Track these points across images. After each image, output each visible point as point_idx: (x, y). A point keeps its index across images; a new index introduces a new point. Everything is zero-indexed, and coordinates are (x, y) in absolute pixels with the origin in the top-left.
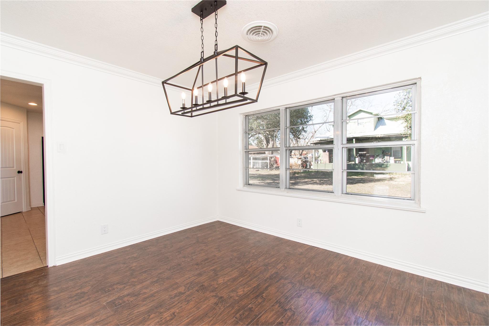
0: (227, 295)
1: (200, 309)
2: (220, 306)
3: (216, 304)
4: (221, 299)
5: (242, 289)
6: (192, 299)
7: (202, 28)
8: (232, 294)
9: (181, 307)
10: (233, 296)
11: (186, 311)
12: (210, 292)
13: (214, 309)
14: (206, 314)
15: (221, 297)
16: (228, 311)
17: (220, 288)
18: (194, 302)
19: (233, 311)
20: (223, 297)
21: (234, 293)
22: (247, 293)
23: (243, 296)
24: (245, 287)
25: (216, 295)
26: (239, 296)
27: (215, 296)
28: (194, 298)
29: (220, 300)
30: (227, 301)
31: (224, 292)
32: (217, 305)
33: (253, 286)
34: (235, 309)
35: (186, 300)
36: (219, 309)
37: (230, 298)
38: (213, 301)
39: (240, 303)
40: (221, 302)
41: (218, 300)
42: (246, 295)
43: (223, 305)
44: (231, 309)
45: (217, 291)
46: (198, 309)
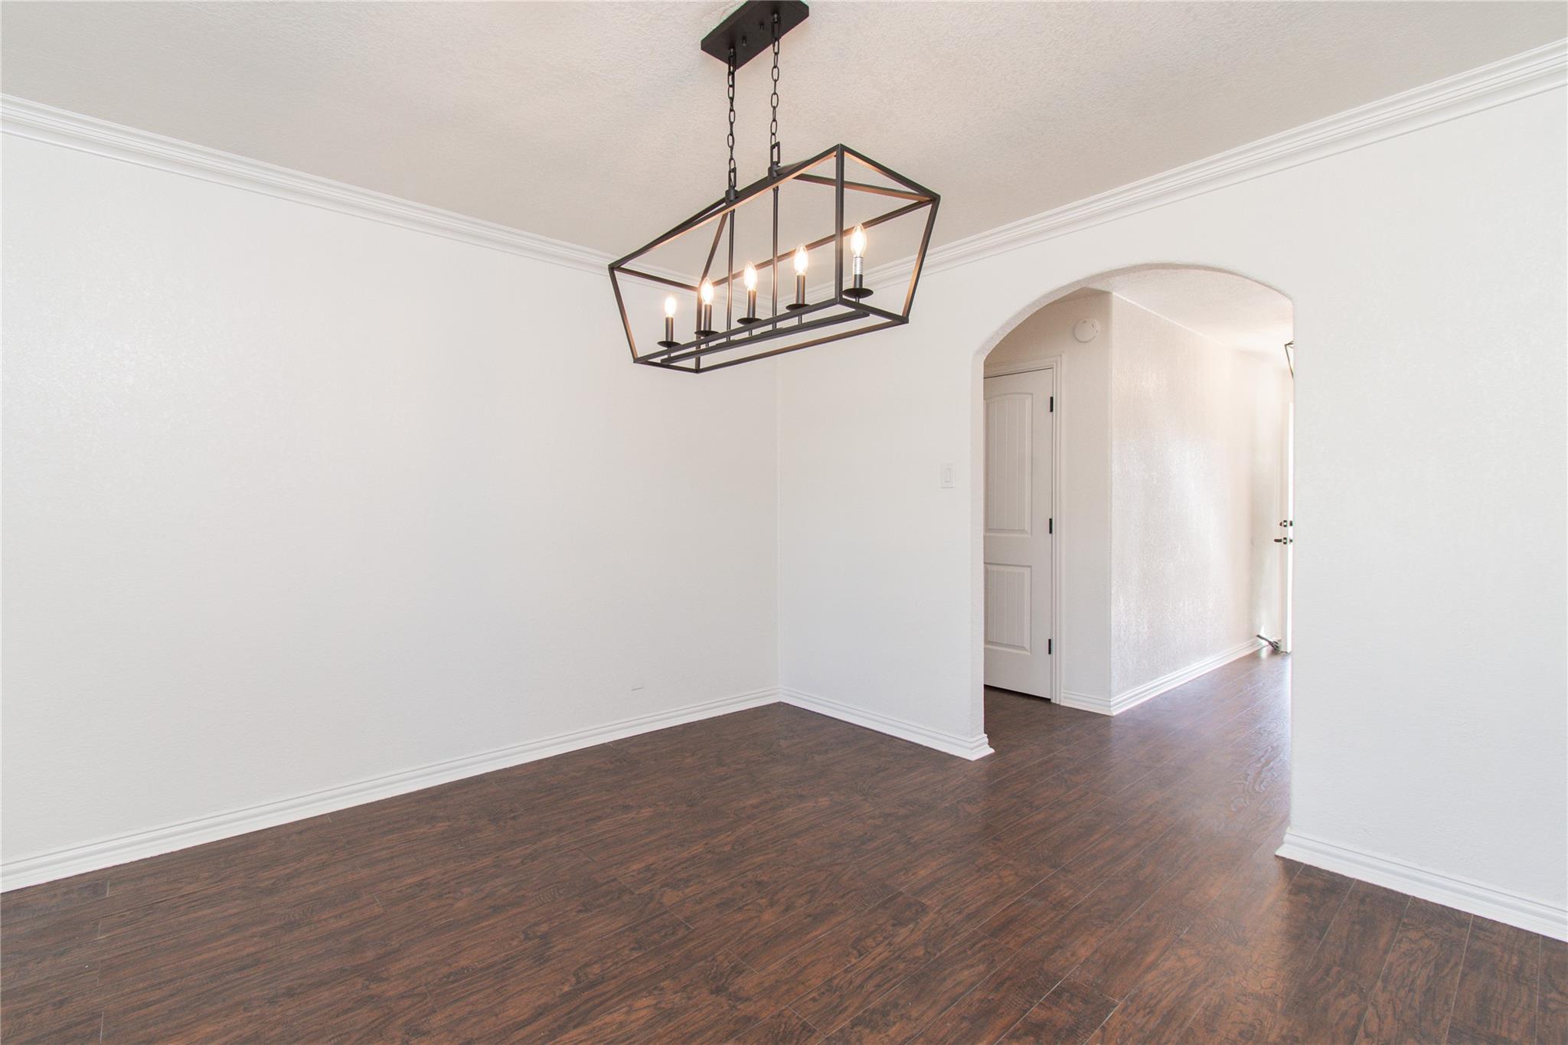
0: (695, 1000)
1: (787, 958)
2: (726, 964)
3: (737, 971)
4: (720, 983)
5: (632, 1022)
6: (819, 995)
8: (677, 999)
9: (846, 971)
10: (676, 993)
11: (828, 957)
12: (756, 1019)
13: (747, 955)
14: (767, 943)
15: (717, 991)
16: (706, 946)
17: (718, 1032)
18: (810, 982)
19: (691, 945)
20: (712, 992)
21: (670, 1005)
22: (622, 999)
23: (641, 991)
24: (614, 1027)
25: (737, 1001)
26: (656, 992)
27: (740, 999)
28: (814, 999)
29: (723, 981)
30: (702, 976)
31: (704, 1011)
32: (733, 968)
33: (580, 1030)
34: (682, 951)
35: (838, 993)
36: (730, 954)
37: (688, 986)
38: (747, 983)
39: (662, 967)
40: (722, 974)
41: (729, 984)
42: (630, 992)
43: (717, 966)
44: (697, 950)
45: (730, 1018)
46: (792, 959)
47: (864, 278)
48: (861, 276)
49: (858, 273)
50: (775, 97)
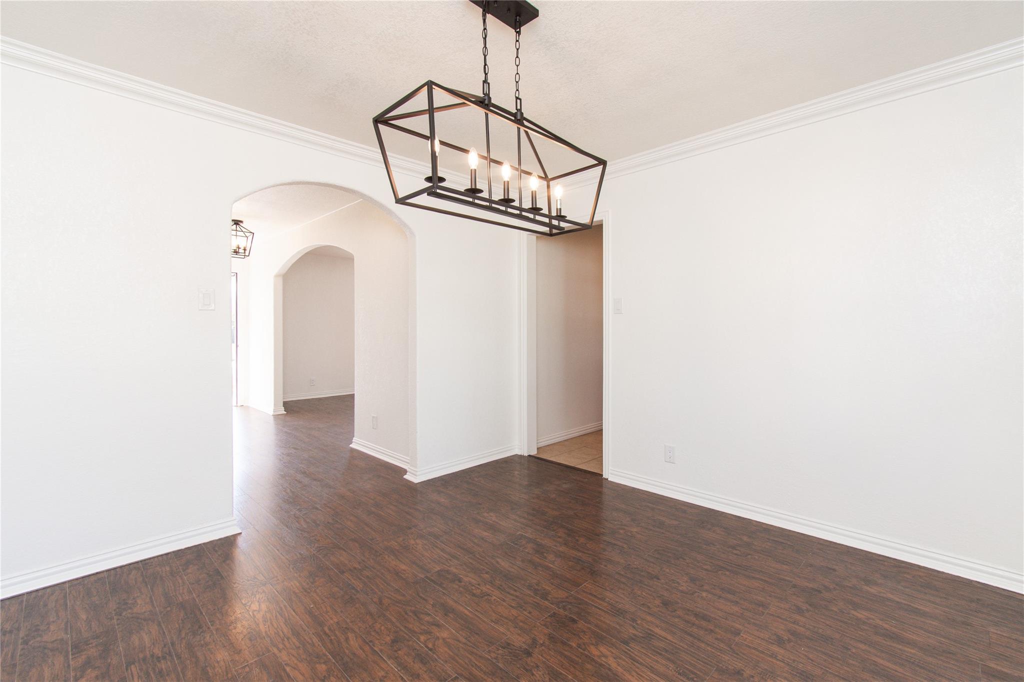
7: (517, 57)
47: (562, 211)
48: (560, 209)
49: (559, 207)
50: (517, 76)
